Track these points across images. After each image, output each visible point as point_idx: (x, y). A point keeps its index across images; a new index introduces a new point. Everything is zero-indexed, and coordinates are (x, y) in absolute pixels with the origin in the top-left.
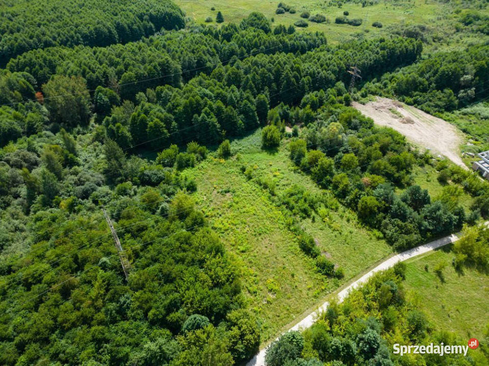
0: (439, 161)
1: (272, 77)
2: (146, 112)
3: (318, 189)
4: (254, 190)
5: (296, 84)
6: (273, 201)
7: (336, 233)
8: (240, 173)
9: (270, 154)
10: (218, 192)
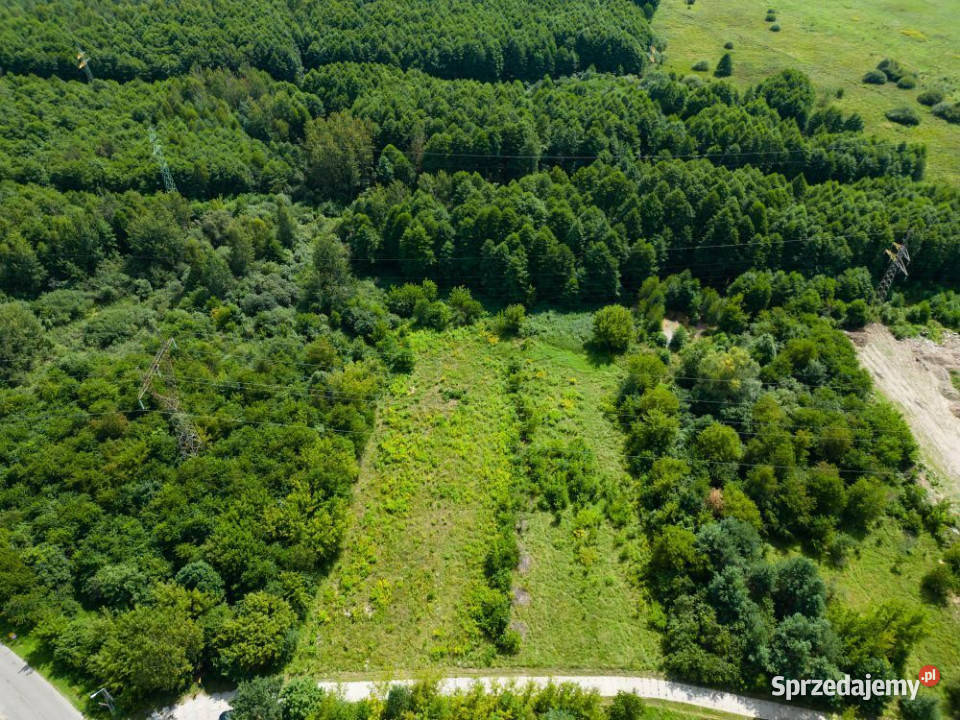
1: (691, 214)
2: (415, 211)
4: (501, 416)
5: (737, 242)
6: (514, 451)
7: (577, 568)
8: (504, 373)
9: (591, 363)
10: (441, 391)
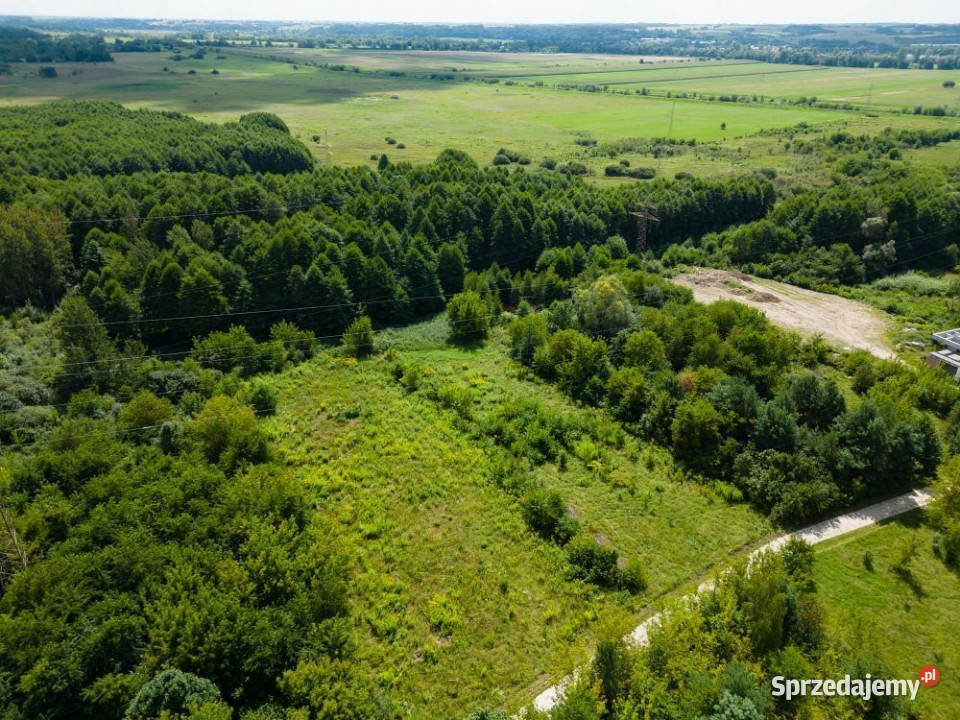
0: (847, 356)
1: (474, 217)
2: (184, 261)
3: (574, 408)
4: (420, 412)
5: (523, 230)
7: (619, 491)
8: (389, 382)
9: (466, 351)
10: (330, 417)
